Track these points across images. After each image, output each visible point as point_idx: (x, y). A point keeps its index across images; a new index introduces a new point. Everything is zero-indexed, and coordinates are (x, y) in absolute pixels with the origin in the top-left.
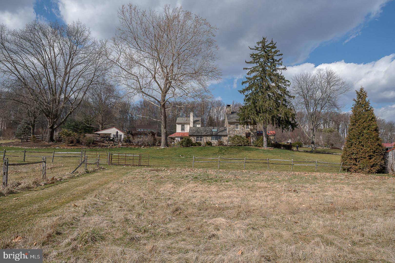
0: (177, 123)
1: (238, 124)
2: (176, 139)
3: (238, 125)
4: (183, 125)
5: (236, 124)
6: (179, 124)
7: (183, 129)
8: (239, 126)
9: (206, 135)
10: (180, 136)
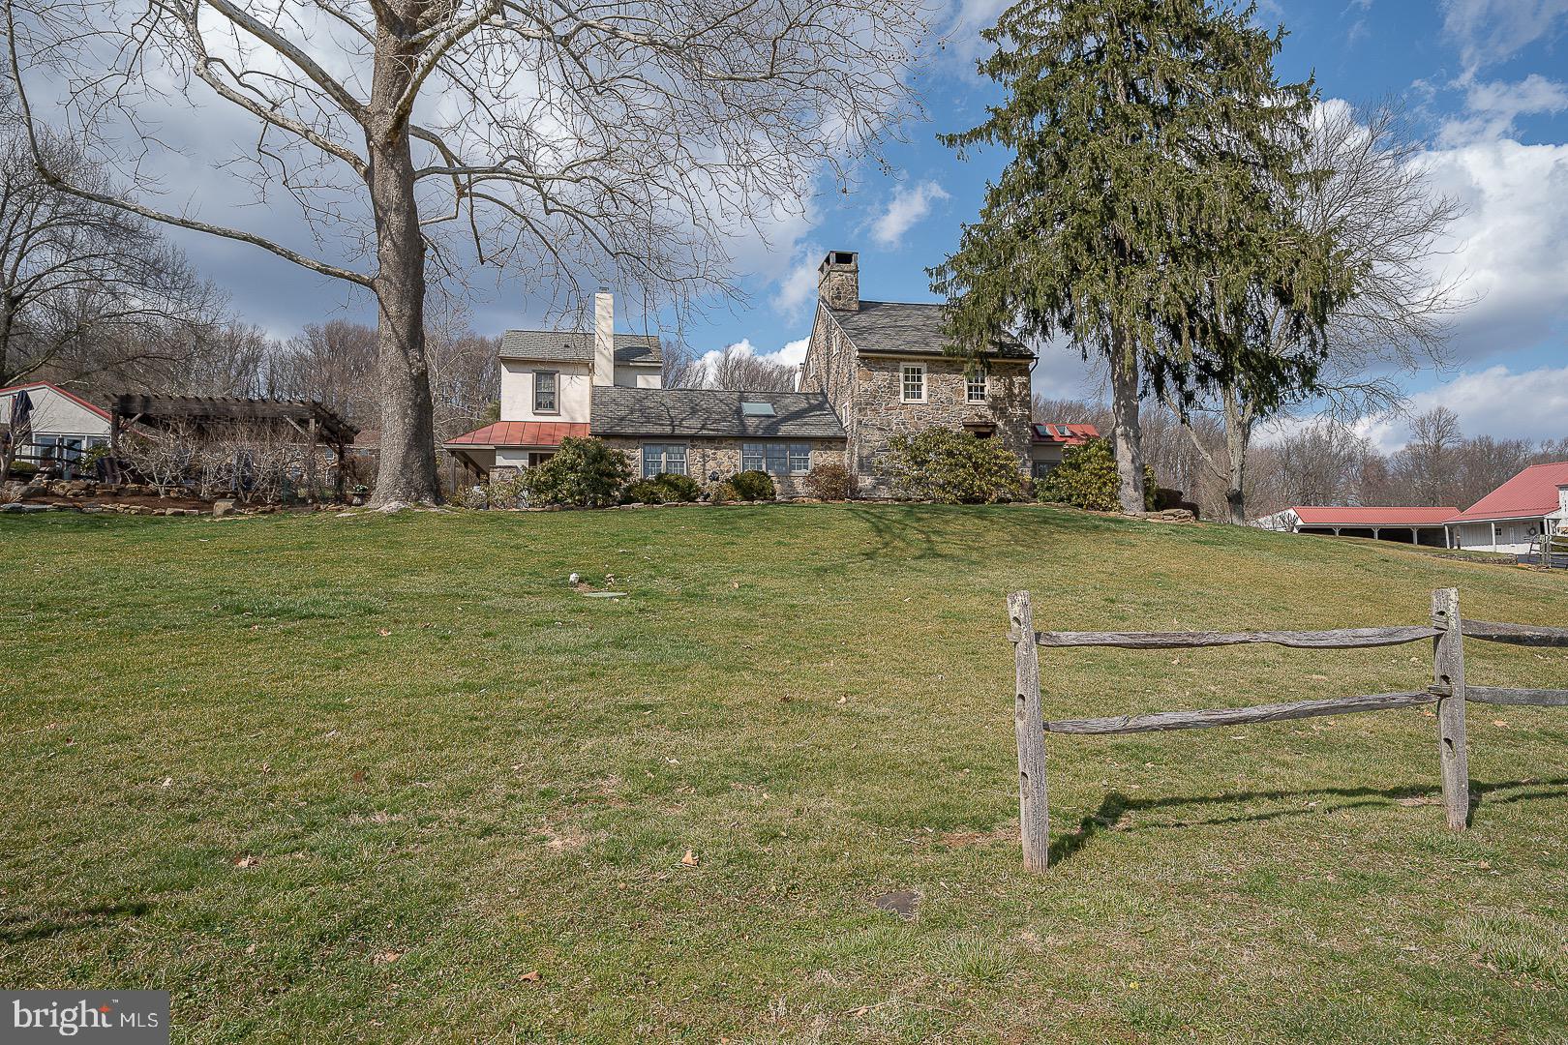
0: (506, 361)
1: (916, 365)
2: (500, 461)
3: (919, 371)
4: (545, 372)
5: (911, 365)
6: (517, 363)
7: (545, 401)
8: (924, 377)
9: (710, 439)
10: (527, 440)
